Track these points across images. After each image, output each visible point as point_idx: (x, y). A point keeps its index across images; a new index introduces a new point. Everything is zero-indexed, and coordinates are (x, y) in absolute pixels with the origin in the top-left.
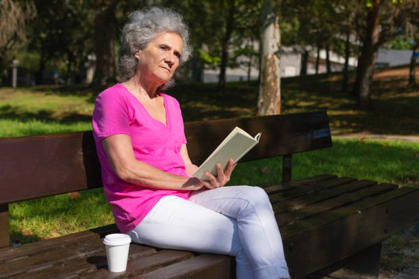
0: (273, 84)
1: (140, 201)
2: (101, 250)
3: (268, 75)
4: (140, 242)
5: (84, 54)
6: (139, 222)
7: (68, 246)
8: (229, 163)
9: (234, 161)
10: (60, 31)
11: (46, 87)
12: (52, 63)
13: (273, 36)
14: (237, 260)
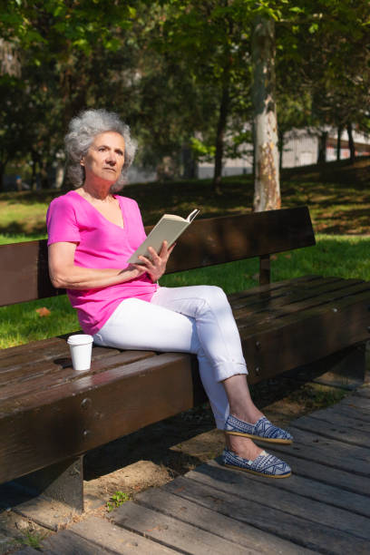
0: (270, 178)
1: (103, 304)
2: (67, 353)
3: (264, 168)
4: (104, 344)
5: (52, 152)
6: (102, 326)
7: (35, 350)
8: (163, 246)
9: (168, 244)
10: (21, 127)
11: (8, 194)
12: (13, 165)
13: (267, 125)
14: (199, 358)
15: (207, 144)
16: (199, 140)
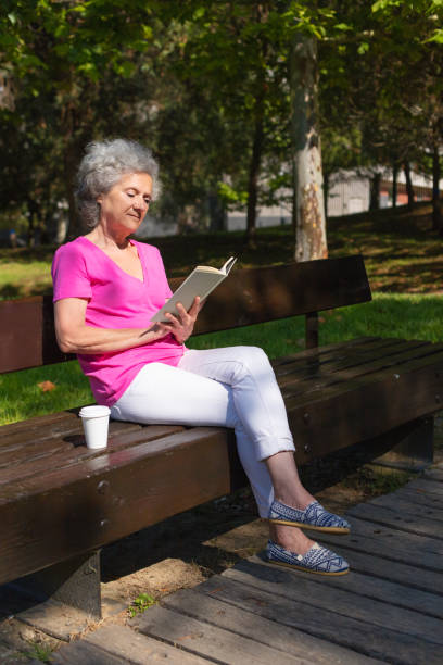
0: (314, 225)
1: (120, 370)
2: (79, 429)
3: (308, 214)
4: (123, 419)
5: (52, 201)
6: (121, 396)
8: (195, 302)
9: (200, 299)
10: (14, 171)
11: (1, 251)
12: (6, 217)
13: (310, 163)
14: (237, 433)
15: (237, 189)
16: (228, 184)
